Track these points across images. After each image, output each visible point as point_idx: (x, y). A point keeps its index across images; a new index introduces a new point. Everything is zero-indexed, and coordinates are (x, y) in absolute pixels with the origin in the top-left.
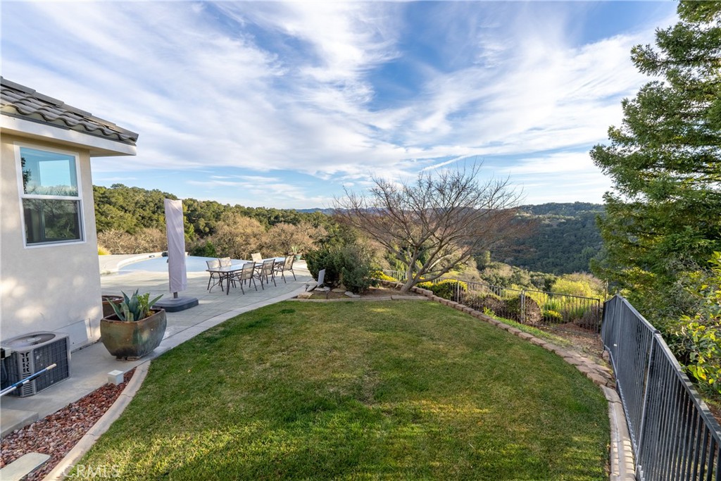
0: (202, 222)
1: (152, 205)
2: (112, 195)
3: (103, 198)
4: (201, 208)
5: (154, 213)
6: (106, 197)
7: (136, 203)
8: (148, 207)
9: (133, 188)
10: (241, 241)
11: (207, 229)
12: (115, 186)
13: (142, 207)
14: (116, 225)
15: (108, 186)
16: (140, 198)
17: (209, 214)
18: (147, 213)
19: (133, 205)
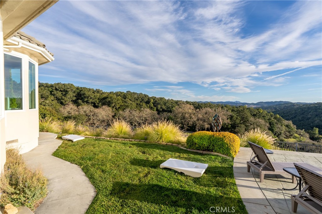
0: (159, 106)
1: (140, 99)
2: (127, 95)
3: (124, 96)
4: (159, 100)
5: (141, 102)
6: (125, 96)
7: (135, 98)
8: (139, 100)
9: (133, 92)
10: (188, 116)
11: (161, 110)
12: (127, 92)
13: (137, 100)
14: (130, 107)
15: (125, 92)
16: (136, 96)
17: (162, 103)
18: (138, 102)
19: (134, 99)
